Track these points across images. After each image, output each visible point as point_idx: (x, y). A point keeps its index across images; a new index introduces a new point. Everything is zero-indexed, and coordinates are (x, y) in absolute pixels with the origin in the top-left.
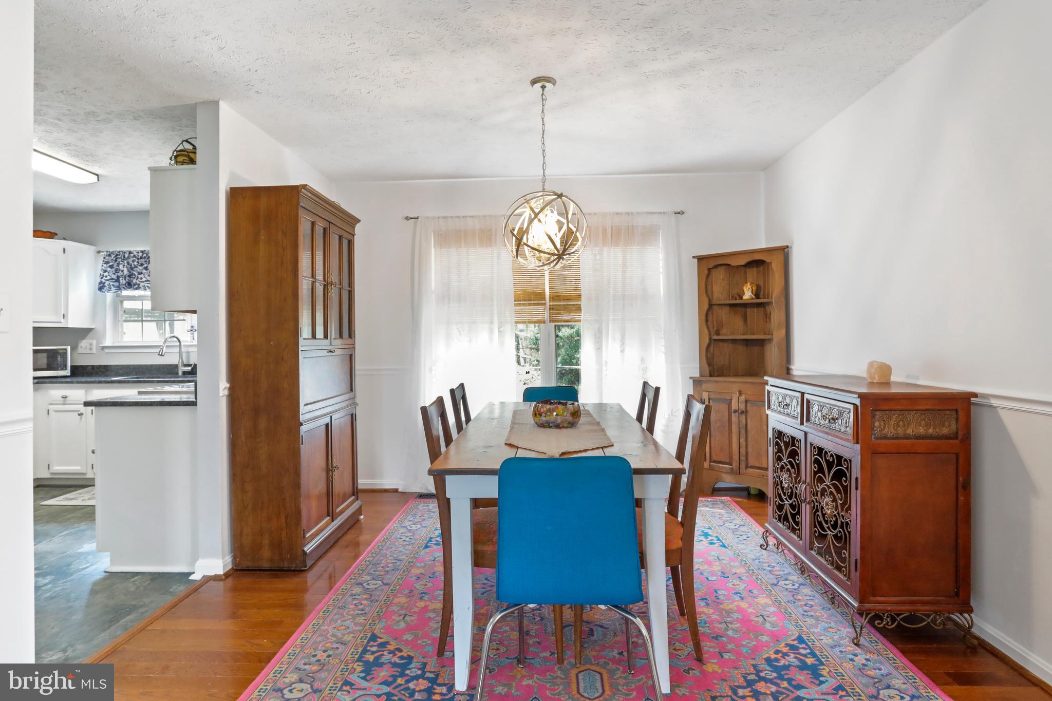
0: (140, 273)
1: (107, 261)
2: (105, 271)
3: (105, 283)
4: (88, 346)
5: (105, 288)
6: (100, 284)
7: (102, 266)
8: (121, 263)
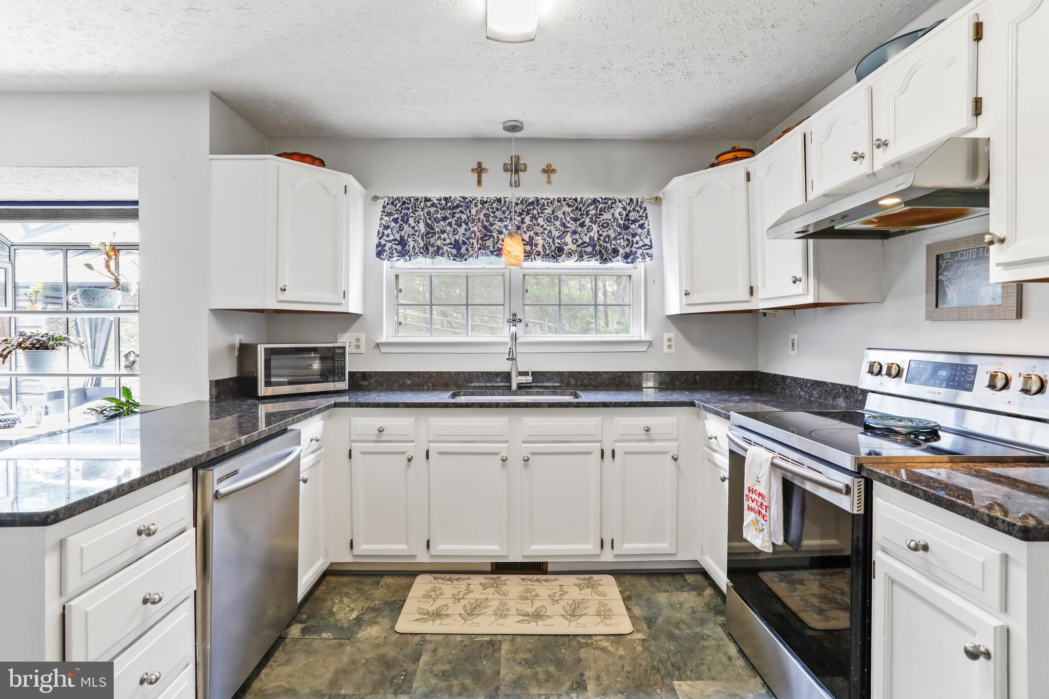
0: (443, 232)
1: (389, 211)
2: (386, 227)
3: (385, 245)
4: (354, 343)
5: (385, 254)
6: (378, 246)
7: (381, 219)
8: (412, 214)
